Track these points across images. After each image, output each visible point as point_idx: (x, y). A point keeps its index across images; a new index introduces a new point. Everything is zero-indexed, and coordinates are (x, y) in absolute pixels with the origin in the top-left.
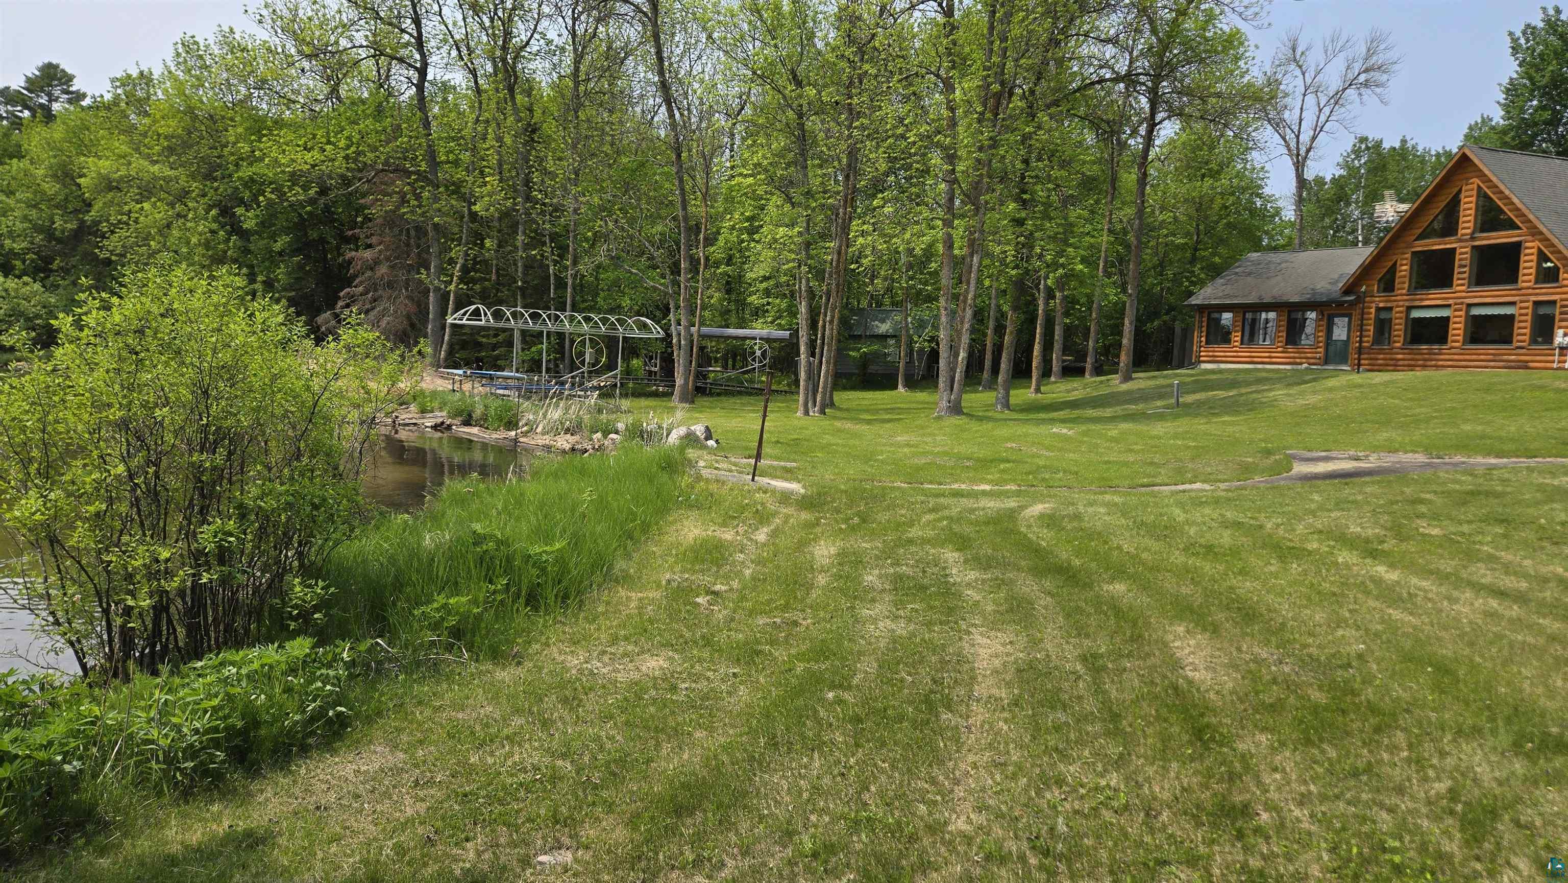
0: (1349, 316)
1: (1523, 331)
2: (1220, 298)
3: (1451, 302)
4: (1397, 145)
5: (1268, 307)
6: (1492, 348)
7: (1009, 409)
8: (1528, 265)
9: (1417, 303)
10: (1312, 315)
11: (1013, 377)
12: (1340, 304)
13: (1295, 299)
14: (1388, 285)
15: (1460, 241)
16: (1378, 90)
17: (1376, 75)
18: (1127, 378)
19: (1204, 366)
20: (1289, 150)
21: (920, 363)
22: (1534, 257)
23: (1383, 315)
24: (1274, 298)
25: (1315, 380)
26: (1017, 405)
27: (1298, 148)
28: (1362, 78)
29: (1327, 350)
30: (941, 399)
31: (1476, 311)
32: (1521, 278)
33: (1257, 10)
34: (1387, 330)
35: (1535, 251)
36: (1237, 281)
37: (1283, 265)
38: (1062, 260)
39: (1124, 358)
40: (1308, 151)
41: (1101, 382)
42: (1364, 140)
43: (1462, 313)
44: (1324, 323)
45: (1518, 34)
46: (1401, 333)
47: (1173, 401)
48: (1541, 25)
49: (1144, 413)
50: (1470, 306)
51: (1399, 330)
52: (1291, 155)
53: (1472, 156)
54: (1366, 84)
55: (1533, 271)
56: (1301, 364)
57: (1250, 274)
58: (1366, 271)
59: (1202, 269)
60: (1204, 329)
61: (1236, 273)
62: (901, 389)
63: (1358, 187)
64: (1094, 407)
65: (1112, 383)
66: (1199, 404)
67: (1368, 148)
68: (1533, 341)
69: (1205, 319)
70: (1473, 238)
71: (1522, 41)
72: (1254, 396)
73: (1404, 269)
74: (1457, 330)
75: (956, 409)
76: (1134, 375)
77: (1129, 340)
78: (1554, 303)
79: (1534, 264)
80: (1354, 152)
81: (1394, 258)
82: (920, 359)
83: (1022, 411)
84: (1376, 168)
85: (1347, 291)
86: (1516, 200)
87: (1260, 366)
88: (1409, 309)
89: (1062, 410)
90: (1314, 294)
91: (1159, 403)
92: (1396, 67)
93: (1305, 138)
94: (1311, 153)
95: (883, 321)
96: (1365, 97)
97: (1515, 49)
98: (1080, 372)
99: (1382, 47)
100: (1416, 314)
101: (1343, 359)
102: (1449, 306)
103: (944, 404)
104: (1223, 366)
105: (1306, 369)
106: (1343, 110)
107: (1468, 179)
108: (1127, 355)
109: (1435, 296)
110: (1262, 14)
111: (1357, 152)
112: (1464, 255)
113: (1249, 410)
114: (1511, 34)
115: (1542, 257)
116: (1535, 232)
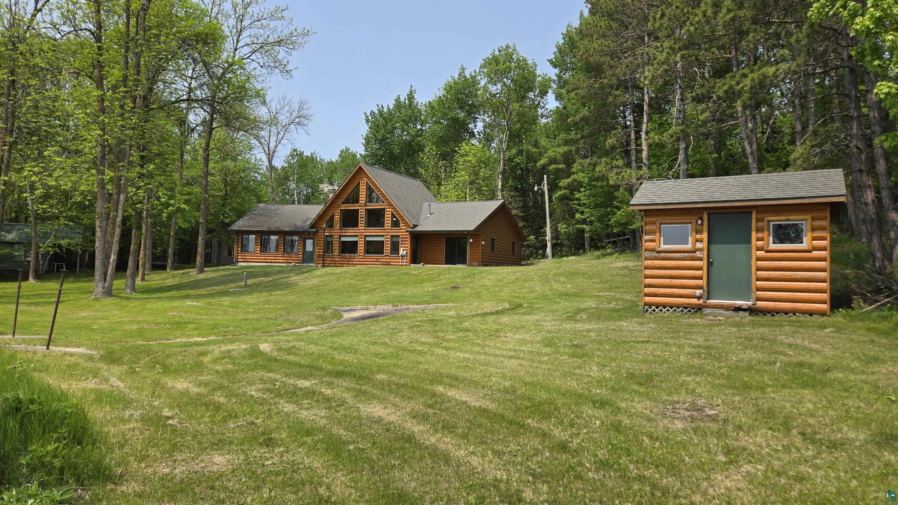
0: (313, 239)
1: (387, 248)
2: (248, 227)
3: (358, 234)
4: (309, 155)
5: (274, 233)
6: (375, 256)
7: (135, 292)
8: (388, 220)
9: (344, 234)
10: (273, 238)
11: (116, 271)
12: (309, 233)
13: (287, 229)
14: (331, 225)
15: (360, 206)
16: (305, 128)
17: (303, 120)
18: (201, 271)
19: (241, 264)
20: (265, 150)
21: (44, 262)
22: (390, 216)
23: (329, 239)
24: (276, 228)
25: (308, 271)
26: (140, 288)
27: (269, 150)
28: (297, 120)
29: (303, 256)
30: (97, 286)
31: (368, 239)
32: (385, 225)
33: (264, 79)
34: (330, 246)
35: (390, 213)
36: (255, 218)
37: (278, 211)
38: (172, 202)
39: (199, 259)
40: (274, 153)
41: (183, 274)
42: (295, 150)
43: (363, 239)
44: (302, 242)
45: (368, 114)
46: (337, 248)
47: (243, 283)
48: (377, 112)
49: (228, 291)
50: (365, 236)
51: (336, 247)
52: (265, 152)
53: (364, 168)
54: (299, 124)
55: (390, 222)
56: (291, 263)
57: (261, 215)
58: (320, 217)
59: (230, 210)
60: (240, 244)
61: (254, 214)
62: (31, 280)
63: (293, 174)
64: (193, 289)
65: (191, 274)
66: (259, 285)
67: (297, 155)
68: (391, 253)
69: (240, 238)
70: (365, 205)
71: (370, 118)
72: (284, 280)
73: (337, 218)
74: (361, 247)
75: (109, 293)
76: (205, 269)
77: (202, 249)
78: (399, 236)
79: (390, 219)
80: (291, 155)
81: (333, 212)
82: (44, 259)
83: (143, 292)
84: (301, 165)
85: (313, 226)
86: (382, 189)
87: (270, 264)
88: (340, 236)
89: (170, 291)
90: (296, 227)
91: (232, 285)
92: (311, 118)
93: (272, 145)
94: (275, 154)
95: (9, 232)
96: (299, 130)
97: (367, 121)
98: (163, 268)
99: (306, 107)
100: (343, 239)
101: (312, 261)
102: (357, 236)
103: (100, 289)
104: (250, 264)
105: (294, 265)
106: (289, 134)
107: (362, 178)
108: (201, 257)
109: (351, 231)
110: (267, 81)
111: (292, 156)
112: (362, 213)
113: (286, 288)
114: (365, 113)
115: (393, 216)
116: (390, 205)
